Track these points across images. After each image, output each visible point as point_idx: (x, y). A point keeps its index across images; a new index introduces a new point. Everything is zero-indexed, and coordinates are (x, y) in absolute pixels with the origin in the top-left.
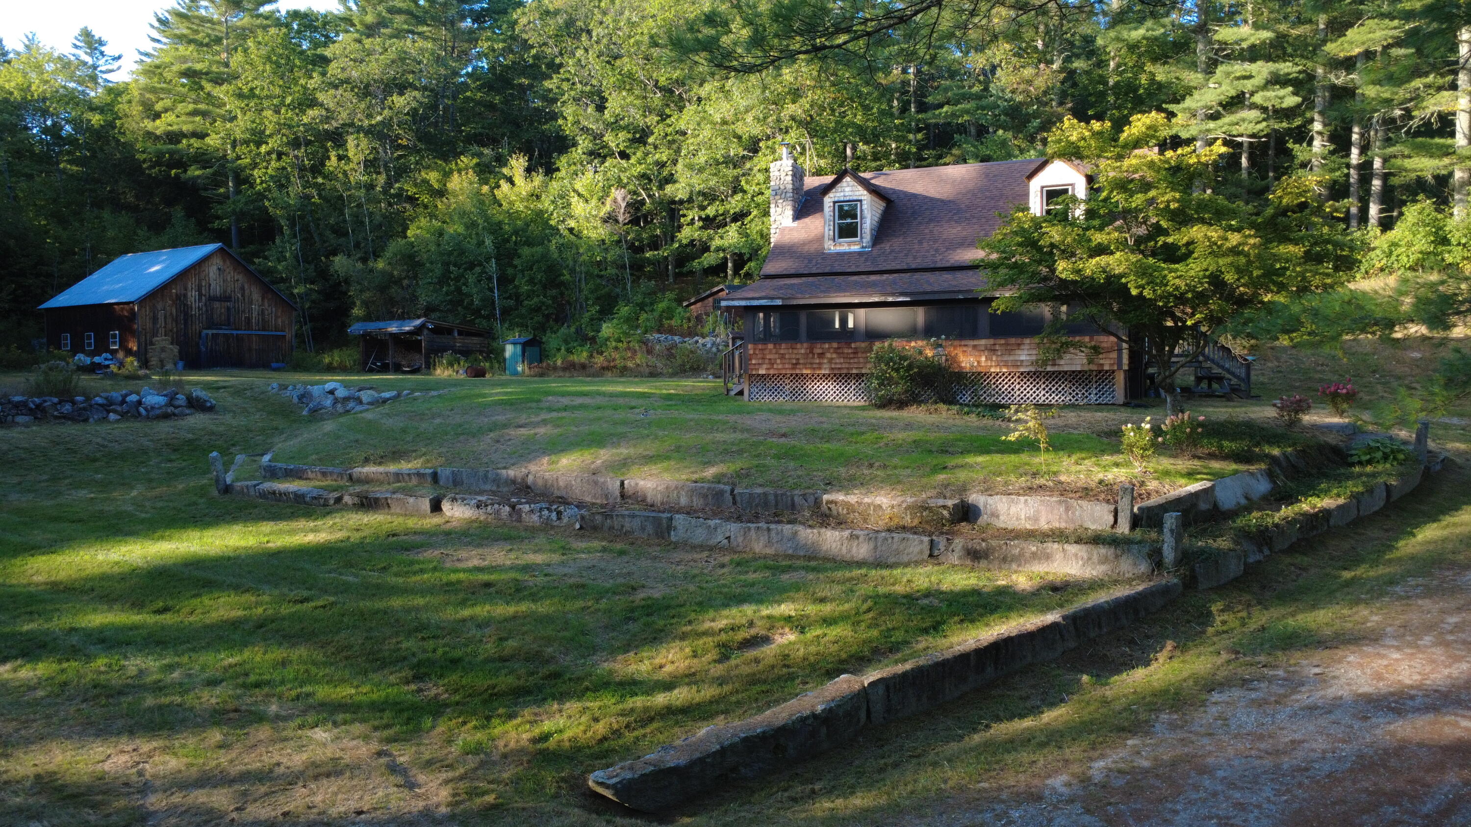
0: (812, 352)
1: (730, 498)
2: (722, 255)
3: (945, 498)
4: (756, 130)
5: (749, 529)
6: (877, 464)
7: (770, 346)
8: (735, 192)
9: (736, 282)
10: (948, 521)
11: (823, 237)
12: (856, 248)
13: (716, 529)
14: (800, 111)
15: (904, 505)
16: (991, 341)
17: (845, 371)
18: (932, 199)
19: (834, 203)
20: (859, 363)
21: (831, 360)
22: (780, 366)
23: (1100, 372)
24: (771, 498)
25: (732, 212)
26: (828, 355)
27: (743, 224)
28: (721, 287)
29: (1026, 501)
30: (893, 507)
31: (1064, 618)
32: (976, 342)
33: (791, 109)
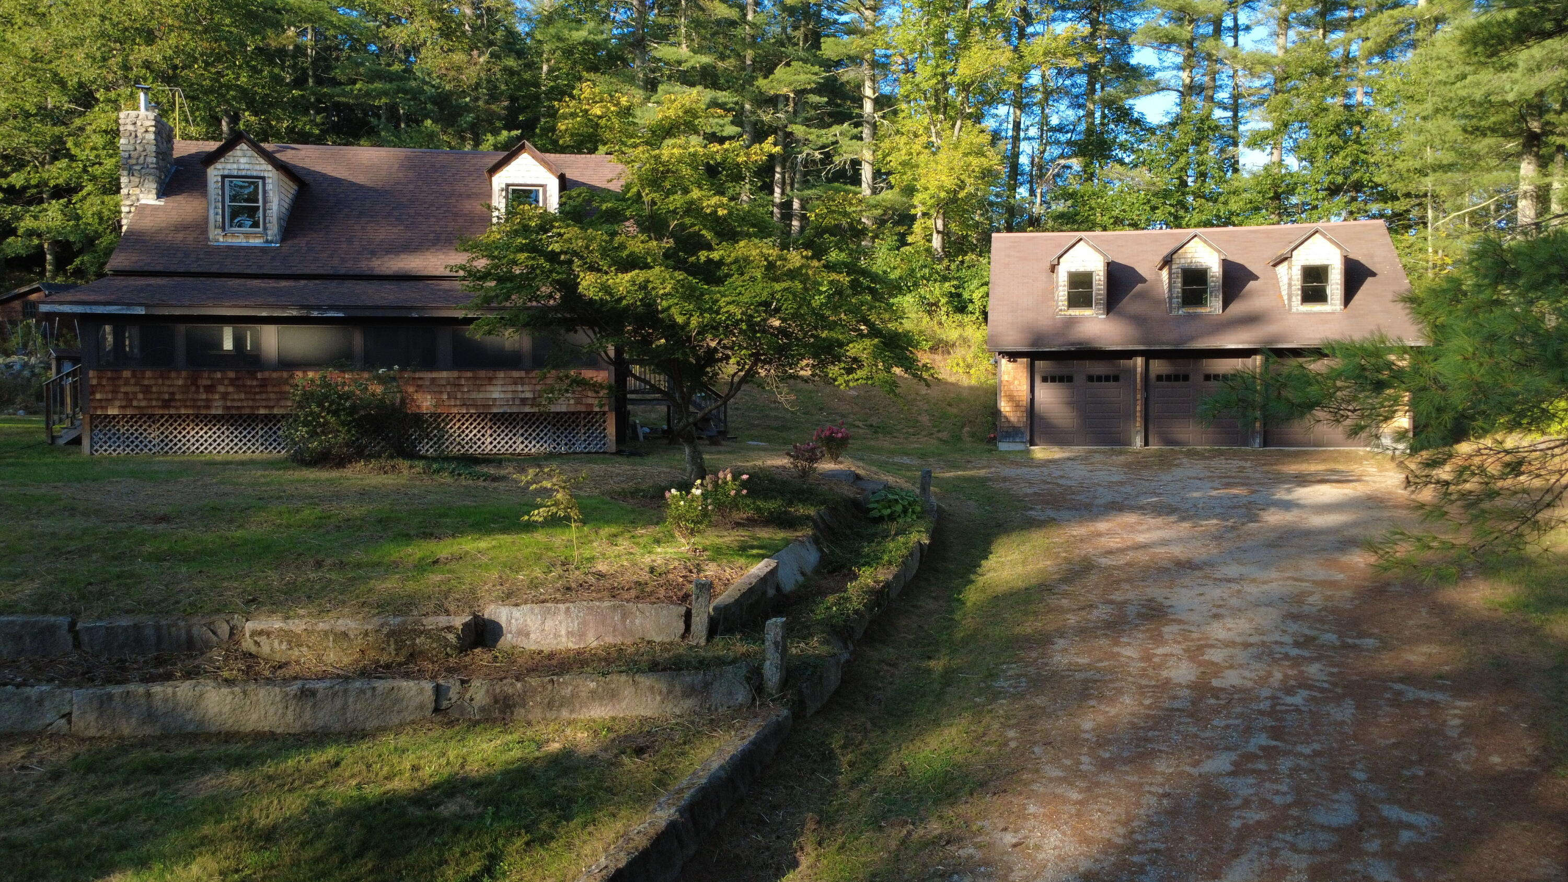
0: (194, 383)
1: (69, 638)
2: (36, 241)
3: (447, 612)
4: (90, 73)
5: (110, 697)
6: (329, 561)
7: (127, 374)
8: (55, 158)
9: (59, 280)
10: (454, 647)
11: (207, 223)
12: (257, 242)
13: (40, 702)
14: (158, 57)
15: (385, 631)
16: (455, 374)
17: (247, 411)
18: (361, 187)
19: (224, 177)
20: (268, 400)
21: (225, 396)
22: (143, 404)
23: (589, 413)
24: (149, 632)
25: (52, 183)
26: (221, 389)
27: (70, 202)
28: (35, 285)
29: (568, 608)
30: (366, 634)
31: (681, 811)
32: (435, 375)
33: (143, 52)
